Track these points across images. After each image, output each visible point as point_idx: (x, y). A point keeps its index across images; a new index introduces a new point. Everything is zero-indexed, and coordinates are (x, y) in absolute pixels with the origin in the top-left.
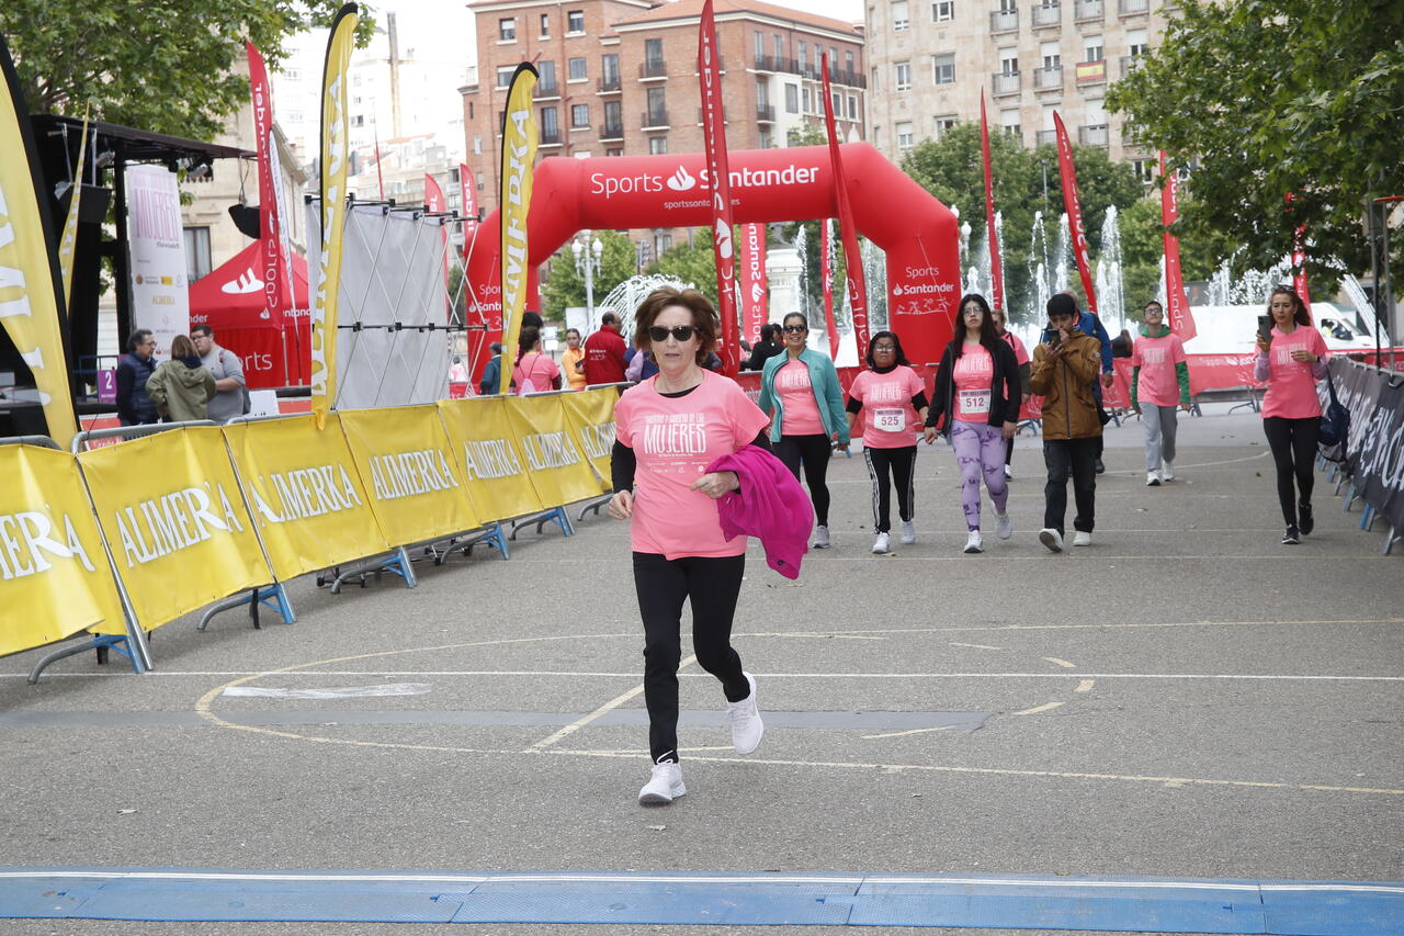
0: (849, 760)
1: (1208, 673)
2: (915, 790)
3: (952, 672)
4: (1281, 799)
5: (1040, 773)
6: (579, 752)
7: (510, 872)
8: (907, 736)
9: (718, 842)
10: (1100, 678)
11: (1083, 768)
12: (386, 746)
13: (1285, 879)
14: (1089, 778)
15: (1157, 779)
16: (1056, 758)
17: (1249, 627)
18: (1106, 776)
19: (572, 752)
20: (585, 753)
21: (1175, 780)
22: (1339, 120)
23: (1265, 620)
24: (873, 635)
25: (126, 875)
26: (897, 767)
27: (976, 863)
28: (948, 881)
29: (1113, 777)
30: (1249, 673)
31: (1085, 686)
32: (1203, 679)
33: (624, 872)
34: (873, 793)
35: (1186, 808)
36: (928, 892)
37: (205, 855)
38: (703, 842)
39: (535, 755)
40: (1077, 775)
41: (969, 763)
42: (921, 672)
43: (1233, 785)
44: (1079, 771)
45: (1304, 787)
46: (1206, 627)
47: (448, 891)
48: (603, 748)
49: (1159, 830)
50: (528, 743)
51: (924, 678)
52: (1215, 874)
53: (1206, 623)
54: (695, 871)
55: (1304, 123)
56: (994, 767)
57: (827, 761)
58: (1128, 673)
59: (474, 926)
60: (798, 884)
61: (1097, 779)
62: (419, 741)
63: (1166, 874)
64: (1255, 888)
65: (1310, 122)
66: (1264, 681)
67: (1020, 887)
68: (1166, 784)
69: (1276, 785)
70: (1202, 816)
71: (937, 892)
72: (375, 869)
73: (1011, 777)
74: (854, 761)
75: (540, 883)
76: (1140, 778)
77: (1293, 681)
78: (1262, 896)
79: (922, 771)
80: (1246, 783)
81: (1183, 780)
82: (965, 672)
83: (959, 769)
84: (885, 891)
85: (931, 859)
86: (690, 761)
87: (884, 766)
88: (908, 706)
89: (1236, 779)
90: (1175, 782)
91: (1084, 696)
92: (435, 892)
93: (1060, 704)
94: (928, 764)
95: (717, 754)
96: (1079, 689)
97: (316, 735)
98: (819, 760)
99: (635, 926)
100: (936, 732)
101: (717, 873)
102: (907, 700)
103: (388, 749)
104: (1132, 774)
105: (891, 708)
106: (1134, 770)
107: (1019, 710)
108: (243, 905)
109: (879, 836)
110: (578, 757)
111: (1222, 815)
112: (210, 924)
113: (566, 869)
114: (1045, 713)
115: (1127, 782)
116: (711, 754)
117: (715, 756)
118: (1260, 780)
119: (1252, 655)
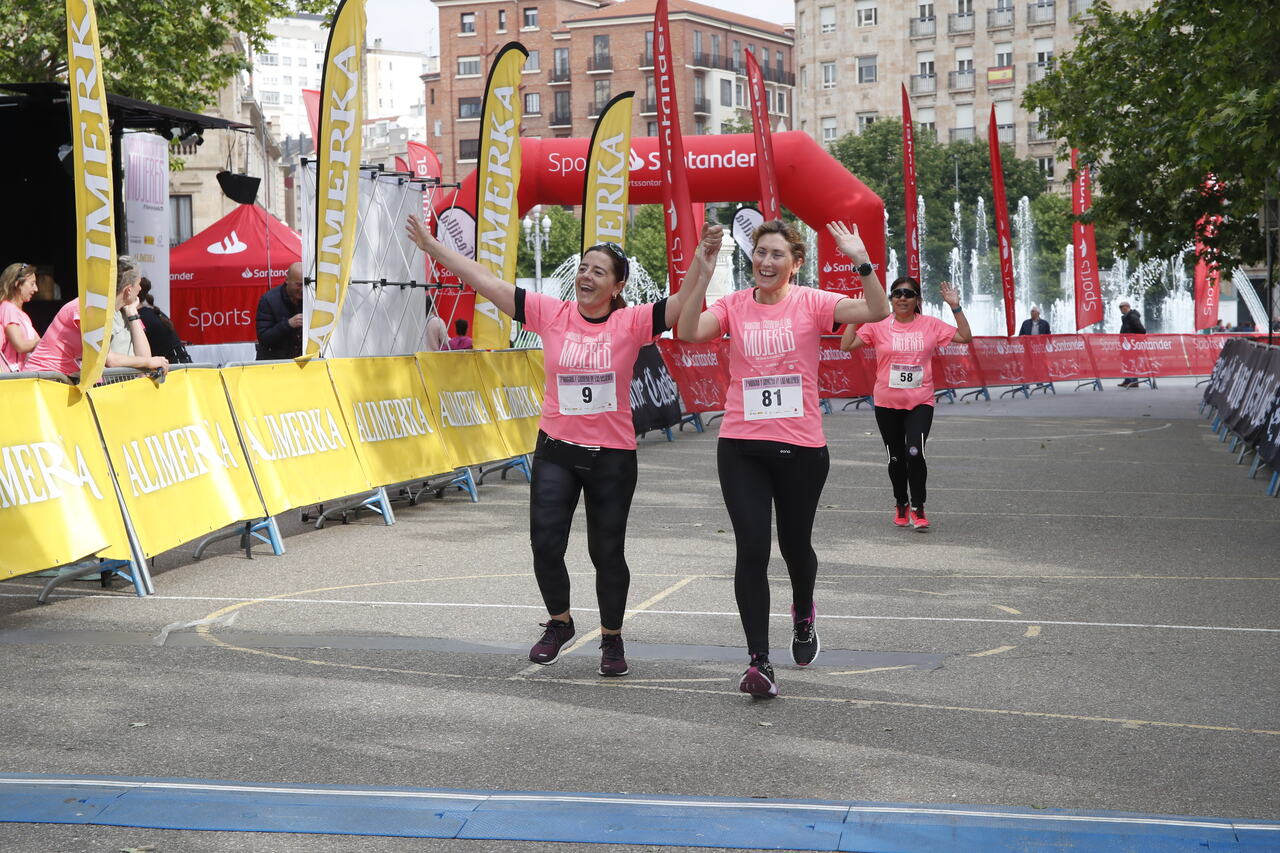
0: (819, 695)
1: (1147, 623)
2: (886, 726)
3: (906, 616)
4: (1236, 742)
5: (1004, 712)
6: (562, 681)
7: (507, 792)
8: (871, 673)
9: (704, 769)
10: (1046, 625)
11: (1041, 708)
12: (379, 669)
13: (1252, 820)
14: (1050, 718)
15: (1115, 720)
16: (1015, 698)
17: (1179, 581)
18: (1066, 716)
19: (555, 681)
20: (568, 681)
21: (1133, 722)
22: (1267, 116)
23: (1192, 575)
24: (827, 579)
25: (143, 785)
26: (865, 702)
27: (954, 796)
28: (931, 811)
29: (1072, 717)
30: (1186, 624)
31: (1033, 632)
32: (1143, 629)
33: (617, 794)
34: (847, 725)
35: (1146, 748)
36: (914, 822)
37: (215, 767)
38: (688, 768)
39: (519, 682)
40: (1038, 714)
41: (934, 700)
42: (875, 615)
43: (1188, 728)
44: (1039, 711)
45: (1255, 731)
46: (1139, 580)
47: (452, 807)
48: (584, 677)
49: (1124, 768)
50: (513, 671)
51: (880, 621)
52: (1184, 814)
53: (1138, 576)
54: (684, 795)
55: (1236, 118)
56: (958, 705)
57: (797, 695)
58: (1071, 620)
59: (479, 843)
60: (786, 811)
61: (1057, 719)
62: (410, 666)
63: (1138, 810)
64: (1228, 827)
65: (1242, 117)
66: (1200, 631)
67: (1002, 819)
68: (1124, 726)
69: (1229, 729)
70: (1163, 757)
71: (922, 822)
72: (378, 786)
73: (975, 714)
74: (824, 695)
75: (540, 803)
76: (1099, 719)
77: (1229, 632)
78: (1237, 834)
79: (889, 707)
80: (1201, 727)
81: (1140, 722)
82: (917, 616)
83: (925, 706)
84: (871, 820)
85: (910, 790)
86: (668, 692)
87: (853, 701)
88: (867, 646)
89: (1190, 722)
90: (1133, 723)
91: (1032, 641)
92: (440, 808)
93: (1011, 648)
94: (895, 700)
95: (692, 686)
96: (1028, 634)
97: (313, 658)
98: (790, 694)
99: (633, 847)
100: (899, 671)
101: (705, 797)
102: (867, 641)
103: (382, 673)
104: (1090, 714)
105: (852, 647)
106: (1092, 711)
107: (974, 652)
108: (256, 816)
109: (856, 767)
110: (562, 684)
111: (1182, 756)
112: (226, 834)
113: (562, 789)
114: (998, 655)
115: (1087, 722)
116: (687, 685)
117: (691, 688)
118: (1213, 723)
119: (1186, 607)
